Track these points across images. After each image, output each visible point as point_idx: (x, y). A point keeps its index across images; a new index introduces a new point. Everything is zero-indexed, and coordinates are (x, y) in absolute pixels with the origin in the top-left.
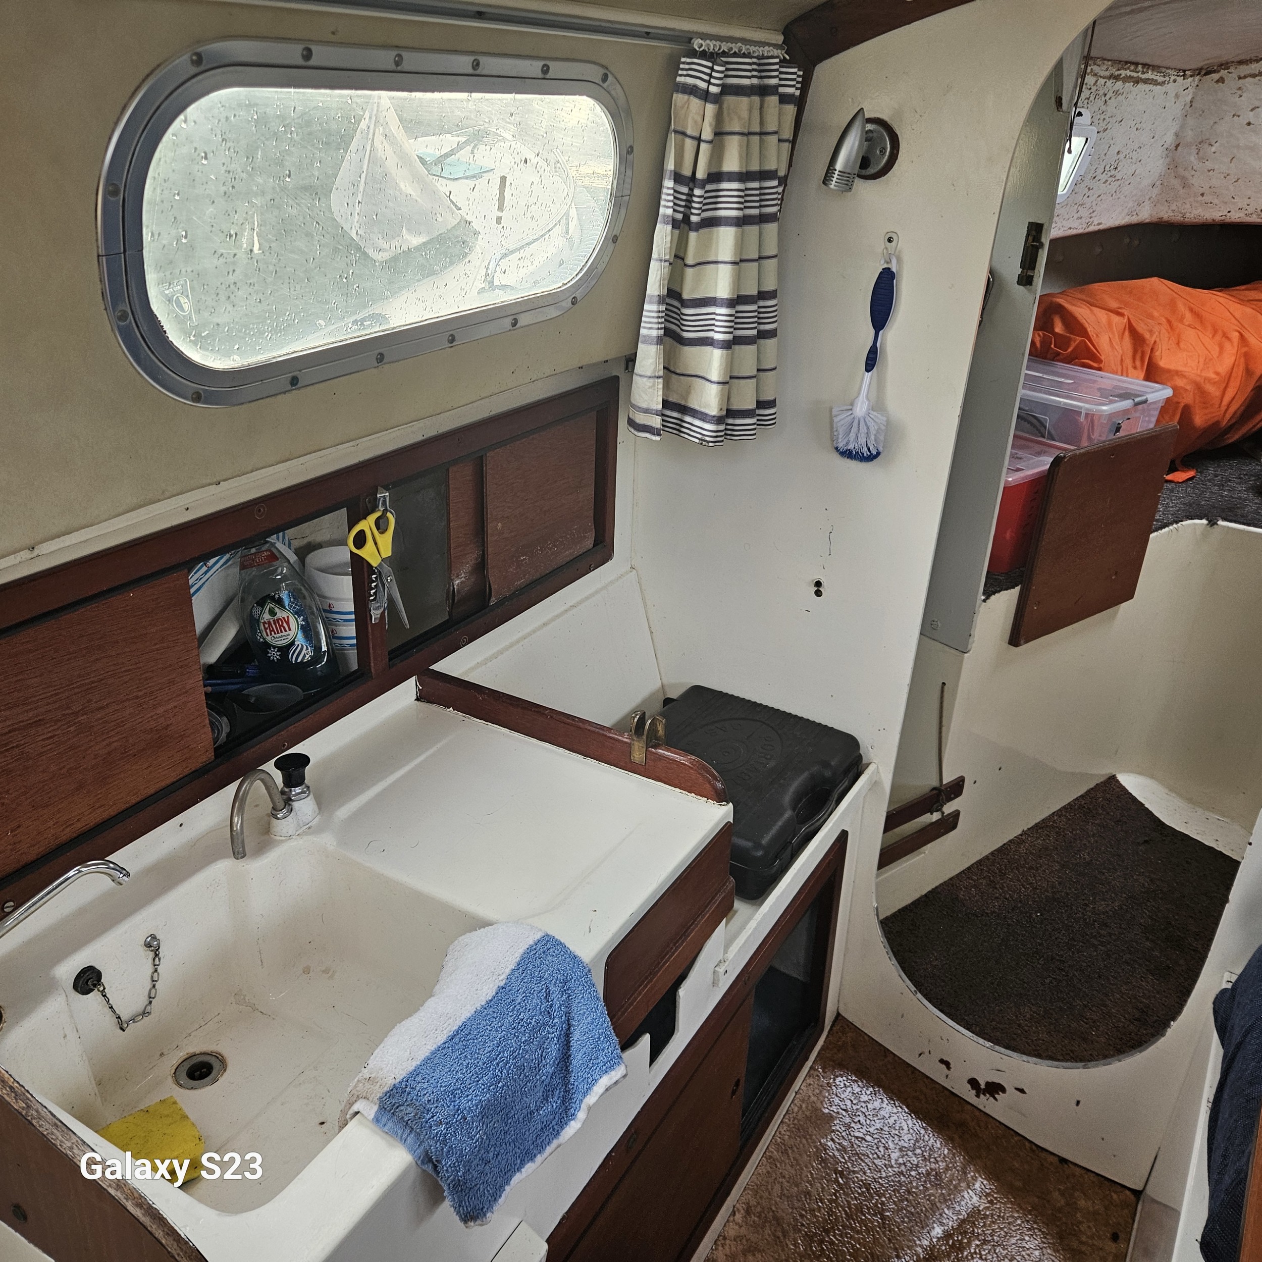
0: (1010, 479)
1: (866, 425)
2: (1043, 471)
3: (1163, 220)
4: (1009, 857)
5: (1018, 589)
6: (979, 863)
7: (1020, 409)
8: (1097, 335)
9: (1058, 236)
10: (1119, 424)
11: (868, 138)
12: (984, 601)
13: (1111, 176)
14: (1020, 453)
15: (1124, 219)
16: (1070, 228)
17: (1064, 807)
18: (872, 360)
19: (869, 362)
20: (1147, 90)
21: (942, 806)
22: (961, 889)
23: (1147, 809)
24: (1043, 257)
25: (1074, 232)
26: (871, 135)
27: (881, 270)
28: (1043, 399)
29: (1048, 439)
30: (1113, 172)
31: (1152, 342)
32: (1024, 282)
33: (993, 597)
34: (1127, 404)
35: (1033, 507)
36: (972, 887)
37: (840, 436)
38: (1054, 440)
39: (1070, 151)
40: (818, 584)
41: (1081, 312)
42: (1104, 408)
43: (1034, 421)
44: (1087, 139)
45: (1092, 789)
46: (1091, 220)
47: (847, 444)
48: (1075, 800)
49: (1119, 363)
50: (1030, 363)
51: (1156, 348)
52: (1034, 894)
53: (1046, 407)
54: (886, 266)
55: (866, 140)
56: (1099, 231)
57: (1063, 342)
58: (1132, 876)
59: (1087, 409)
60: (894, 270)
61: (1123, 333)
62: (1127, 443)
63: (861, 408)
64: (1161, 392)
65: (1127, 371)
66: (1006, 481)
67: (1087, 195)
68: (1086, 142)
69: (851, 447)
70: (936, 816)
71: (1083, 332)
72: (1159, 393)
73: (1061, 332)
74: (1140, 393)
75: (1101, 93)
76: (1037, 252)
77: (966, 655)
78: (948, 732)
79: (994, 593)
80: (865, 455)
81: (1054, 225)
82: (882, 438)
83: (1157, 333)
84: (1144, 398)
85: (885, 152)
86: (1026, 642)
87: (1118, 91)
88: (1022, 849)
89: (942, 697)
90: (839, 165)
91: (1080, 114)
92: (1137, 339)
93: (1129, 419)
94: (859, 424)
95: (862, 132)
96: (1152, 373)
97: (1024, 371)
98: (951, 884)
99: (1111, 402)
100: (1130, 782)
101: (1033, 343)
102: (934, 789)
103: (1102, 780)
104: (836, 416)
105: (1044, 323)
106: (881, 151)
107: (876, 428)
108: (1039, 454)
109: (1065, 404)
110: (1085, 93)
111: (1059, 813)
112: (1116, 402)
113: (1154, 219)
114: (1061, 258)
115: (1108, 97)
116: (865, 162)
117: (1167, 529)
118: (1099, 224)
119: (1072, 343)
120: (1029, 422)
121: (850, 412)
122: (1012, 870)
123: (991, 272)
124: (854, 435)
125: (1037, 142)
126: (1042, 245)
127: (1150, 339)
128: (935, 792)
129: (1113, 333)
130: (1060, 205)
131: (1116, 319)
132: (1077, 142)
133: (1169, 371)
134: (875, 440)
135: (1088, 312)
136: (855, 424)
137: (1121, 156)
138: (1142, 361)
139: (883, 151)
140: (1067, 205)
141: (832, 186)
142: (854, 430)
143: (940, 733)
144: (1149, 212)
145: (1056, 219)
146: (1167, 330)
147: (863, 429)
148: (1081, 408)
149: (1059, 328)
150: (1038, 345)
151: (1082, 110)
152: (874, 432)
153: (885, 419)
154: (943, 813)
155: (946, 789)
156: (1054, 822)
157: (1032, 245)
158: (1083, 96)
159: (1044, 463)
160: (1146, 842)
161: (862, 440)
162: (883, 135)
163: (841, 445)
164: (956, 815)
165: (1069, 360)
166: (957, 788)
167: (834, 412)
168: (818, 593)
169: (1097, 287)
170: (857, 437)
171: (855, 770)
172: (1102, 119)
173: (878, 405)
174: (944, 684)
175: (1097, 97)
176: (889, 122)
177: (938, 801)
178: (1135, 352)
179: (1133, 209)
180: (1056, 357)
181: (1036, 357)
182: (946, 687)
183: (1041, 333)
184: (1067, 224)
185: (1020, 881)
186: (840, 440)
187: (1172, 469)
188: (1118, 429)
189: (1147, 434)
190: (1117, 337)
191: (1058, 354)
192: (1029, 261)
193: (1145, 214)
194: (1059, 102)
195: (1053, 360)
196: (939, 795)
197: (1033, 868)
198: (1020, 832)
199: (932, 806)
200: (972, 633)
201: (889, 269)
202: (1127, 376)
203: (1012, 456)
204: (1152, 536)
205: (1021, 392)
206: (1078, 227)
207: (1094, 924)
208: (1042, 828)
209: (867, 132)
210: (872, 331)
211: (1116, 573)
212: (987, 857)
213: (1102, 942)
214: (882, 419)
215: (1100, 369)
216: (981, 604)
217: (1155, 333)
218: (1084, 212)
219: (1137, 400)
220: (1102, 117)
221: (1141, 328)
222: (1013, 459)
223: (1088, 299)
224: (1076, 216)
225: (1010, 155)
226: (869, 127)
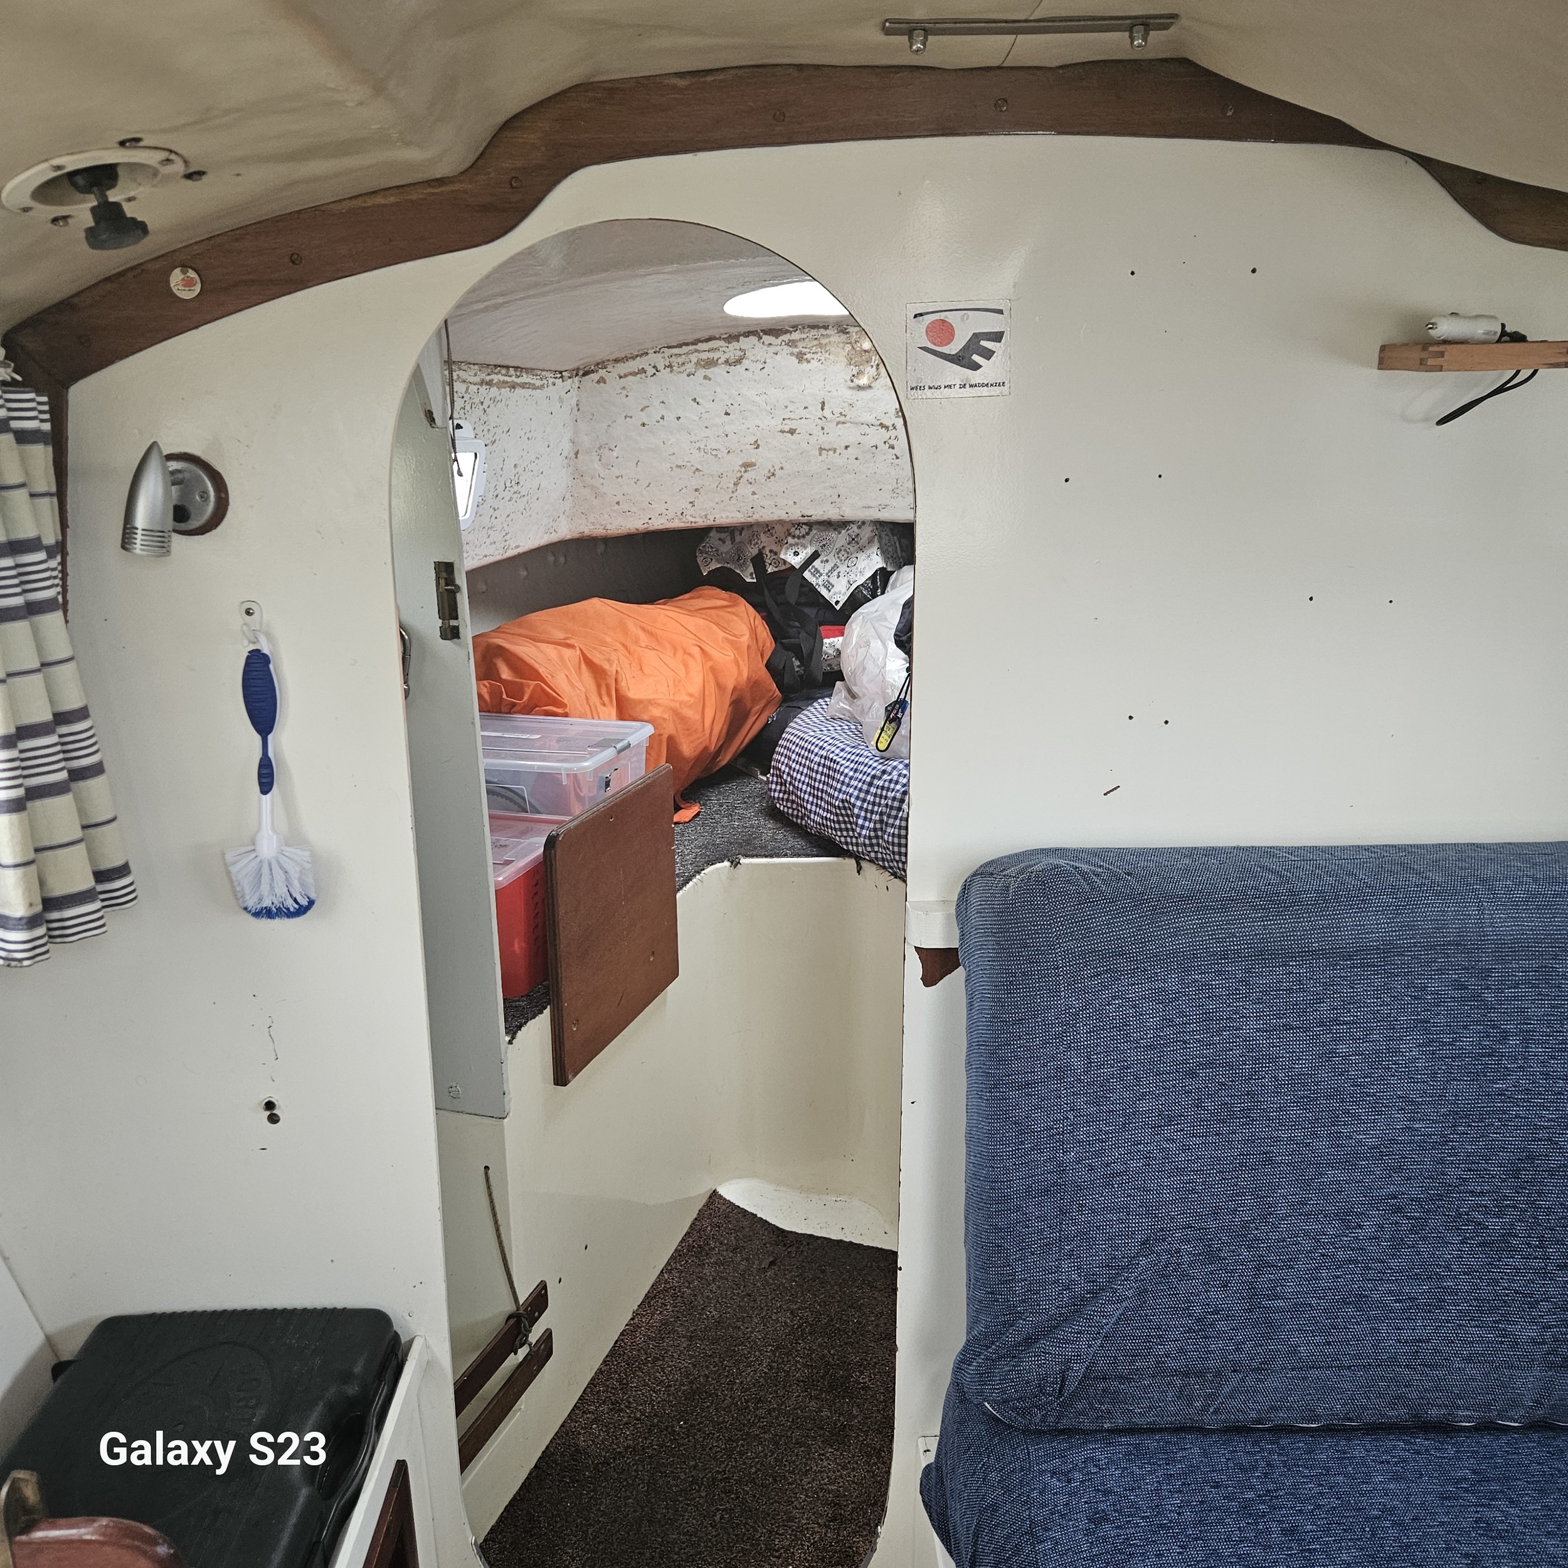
0: (501, 879)
1: (281, 867)
2: (537, 857)
3: (585, 534)
4: (626, 1357)
5: (547, 1012)
6: (592, 1383)
7: (487, 782)
8: (552, 676)
9: (474, 567)
10: (607, 778)
11: (175, 479)
12: (510, 1042)
13: (515, 493)
14: (503, 840)
15: (542, 538)
16: (486, 556)
17: (672, 1257)
18: (266, 778)
19: (264, 780)
20: (527, 396)
21: (527, 1337)
22: (580, 1433)
23: (761, 1219)
24: (463, 601)
25: (491, 560)
26: (180, 476)
27: (246, 654)
28: (512, 766)
29: (531, 812)
30: (516, 488)
31: (615, 672)
32: (449, 637)
33: (519, 1034)
34: (609, 753)
35: (537, 904)
36: (592, 1422)
37: (247, 891)
38: (539, 813)
39: (460, 474)
40: (270, 1105)
41: (525, 650)
42: (586, 764)
43: (511, 795)
44: (476, 454)
45: (696, 1219)
46: (507, 543)
47: (260, 900)
48: (681, 1242)
49: (585, 702)
50: (483, 721)
51: (620, 678)
52: (669, 1395)
53: (516, 775)
54: (252, 647)
55: (174, 484)
56: (520, 555)
57: (515, 690)
58: (770, 1317)
59: (567, 769)
60: (266, 651)
61: (580, 668)
62: (623, 800)
63: (268, 846)
64: (642, 731)
65: (597, 710)
66: (497, 883)
67: (494, 517)
68: (476, 457)
69: (267, 903)
70: (523, 1352)
71: (536, 675)
72: (640, 733)
73: (509, 678)
74: (620, 737)
75: (477, 401)
76: (455, 598)
77: (505, 1120)
78: (509, 1229)
79: (519, 1028)
80: (292, 909)
81: (465, 555)
82: (310, 880)
83: (616, 662)
84: (625, 743)
85: (208, 498)
86: (575, 1076)
87: (495, 398)
88: (640, 1339)
89: (489, 1187)
90: (141, 520)
91: (459, 427)
92: (597, 672)
93: (616, 769)
94: (271, 870)
95: (164, 474)
96: (625, 710)
97: (480, 733)
98: (565, 1432)
99: (592, 754)
100: (735, 1192)
101: (480, 696)
102: (510, 1317)
103: (704, 1201)
104: (234, 863)
105: (486, 669)
106: (202, 497)
107: (298, 869)
108: (523, 833)
109: (540, 767)
110: (459, 403)
111: (668, 1269)
112: (597, 753)
113: (576, 535)
114: (484, 588)
115: (485, 406)
116: (181, 514)
117: (691, 883)
118: (517, 547)
119: (526, 689)
120: (503, 796)
121: (254, 855)
122: (634, 1374)
123: (402, 626)
124: (268, 887)
125: (416, 466)
126: (458, 588)
127: (612, 669)
128: (512, 1321)
129: (568, 669)
130: (467, 532)
131: (567, 653)
132: (465, 459)
133: (641, 702)
134: (302, 885)
135: (534, 649)
136: (265, 870)
137: (520, 469)
138: (609, 695)
139: (204, 495)
140: (474, 530)
141: (138, 551)
142: (266, 879)
143: (499, 1236)
144: (567, 527)
145: (465, 547)
146: (626, 657)
147: (279, 875)
148: (559, 769)
149: (506, 674)
150: (487, 697)
151: (459, 422)
152: (297, 875)
153: (307, 853)
154: (530, 1345)
155: (526, 1310)
156: (666, 1282)
157: (446, 589)
158: (457, 406)
159: (534, 847)
160: (772, 1263)
161: (282, 891)
162: (200, 476)
163: (251, 903)
164: (548, 1336)
165: (528, 710)
166: (539, 1300)
167: (229, 857)
168: (273, 1119)
169: (533, 618)
170: (272, 887)
171: (394, 1363)
172: (486, 430)
173: (293, 837)
174: (487, 1168)
175: (473, 406)
176: (204, 457)
177: (520, 1332)
178: (599, 687)
179: (550, 525)
180: (512, 709)
181: (489, 712)
182: (490, 1172)
183: (485, 682)
184: (482, 551)
185: (647, 1385)
186: (247, 897)
187: (677, 808)
188: (607, 784)
189: (641, 783)
190: (573, 672)
191: (514, 705)
192: (448, 608)
193: (565, 531)
194: (430, 416)
195: (509, 713)
196: (519, 1321)
197: (658, 1359)
198: (630, 1316)
199: (514, 1344)
200: (505, 1089)
201: (258, 651)
202: (599, 718)
203: (495, 845)
204: (678, 895)
205: (484, 762)
206: (494, 554)
207: (748, 1407)
208: (655, 1297)
209: (172, 473)
210: (257, 738)
211: (653, 953)
212: (600, 1371)
213: (763, 1427)
214: (304, 855)
215: (566, 715)
216: (507, 1047)
217: (613, 662)
218: (497, 536)
219: (619, 746)
220: (486, 428)
221: (597, 658)
222: (497, 850)
223: (529, 633)
224: (488, 541)
225: (386, 488)
226: (174, 465)
